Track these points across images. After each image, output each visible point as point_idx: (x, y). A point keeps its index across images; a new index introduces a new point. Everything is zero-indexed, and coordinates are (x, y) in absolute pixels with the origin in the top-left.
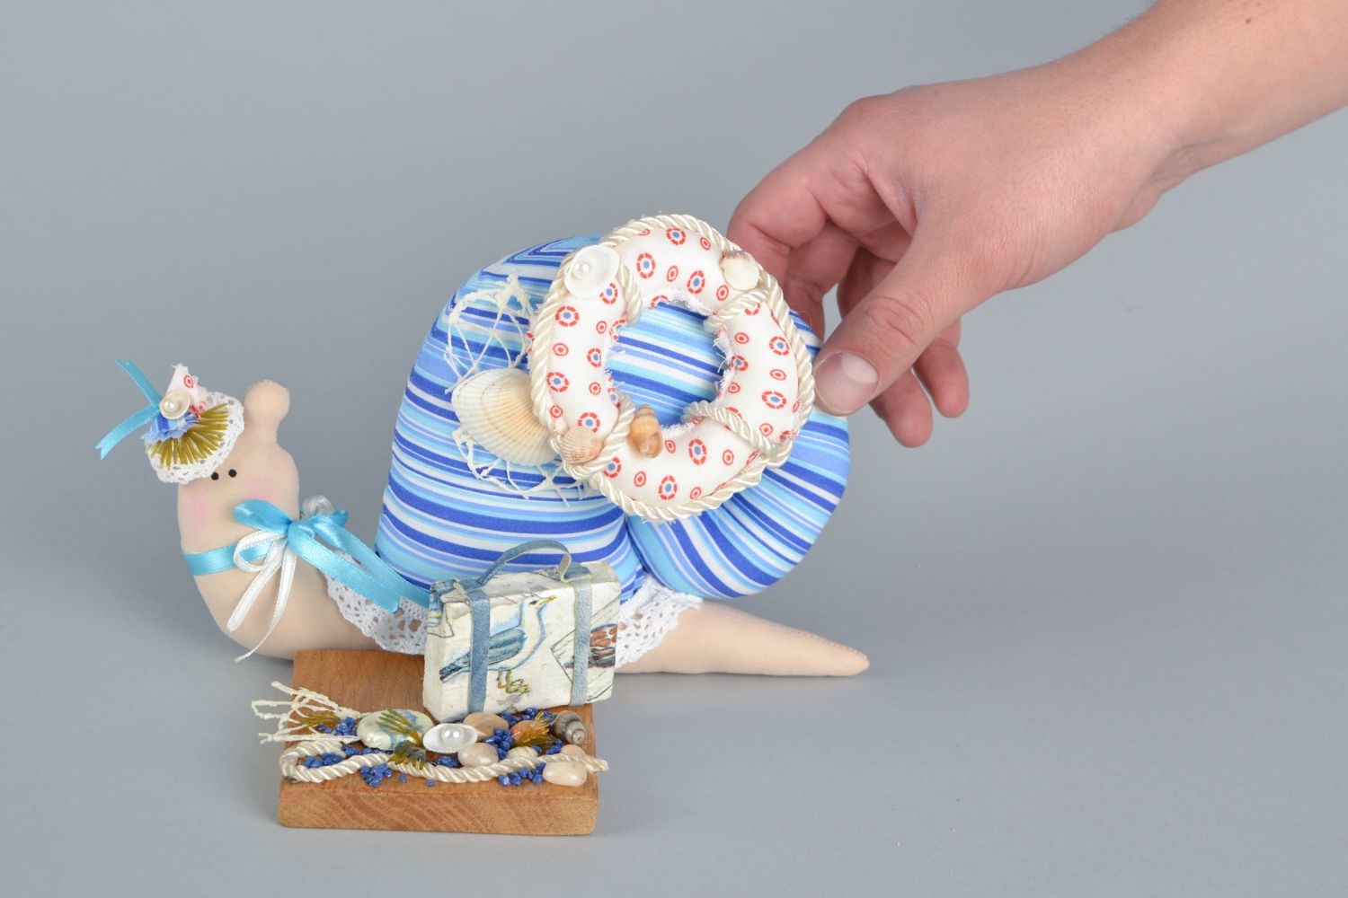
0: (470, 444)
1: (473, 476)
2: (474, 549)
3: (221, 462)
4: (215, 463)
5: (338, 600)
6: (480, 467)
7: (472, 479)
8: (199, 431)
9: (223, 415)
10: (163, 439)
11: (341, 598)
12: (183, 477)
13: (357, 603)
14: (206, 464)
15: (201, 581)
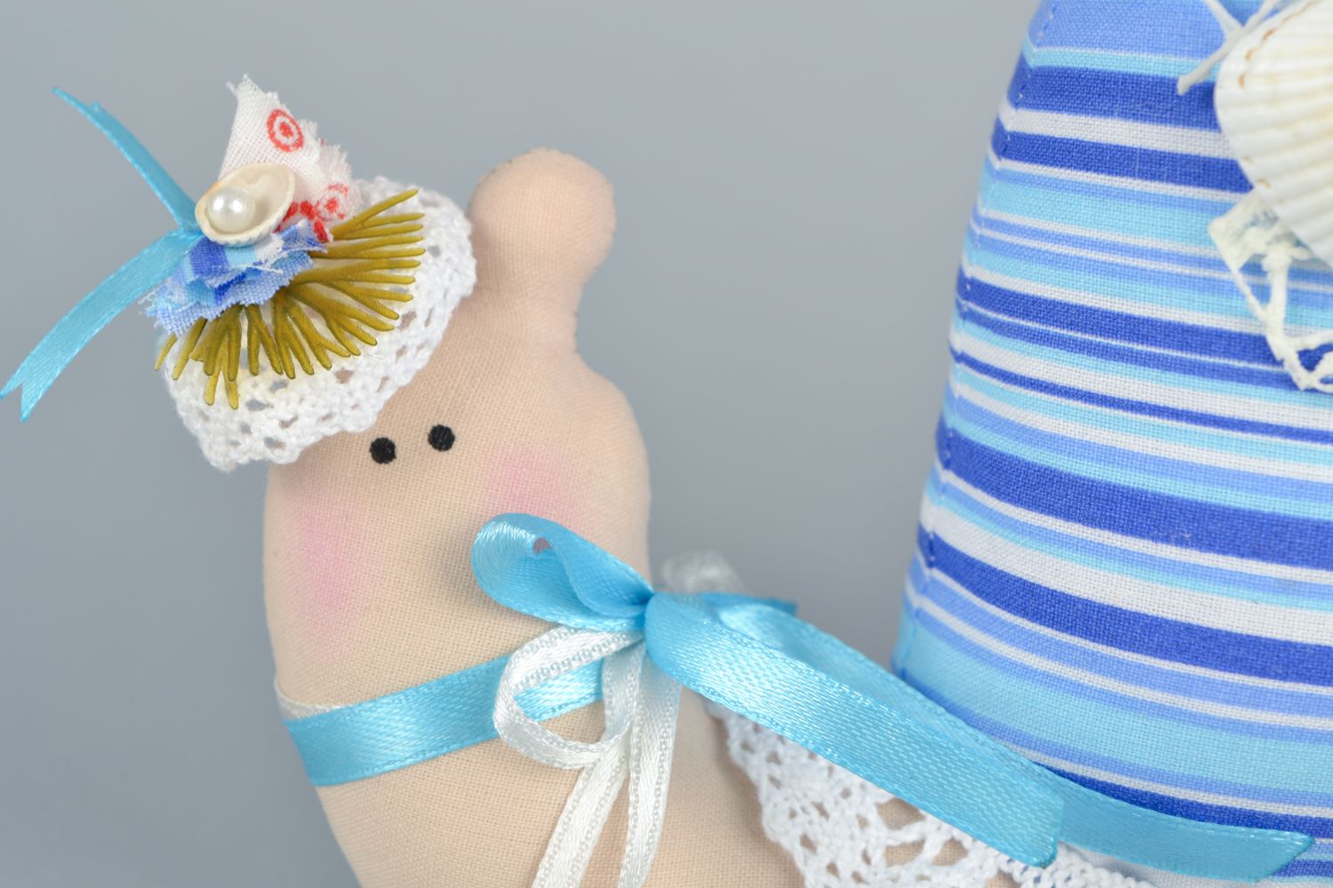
0: (1278, 260)
1: (1287, 383)
2: (1287, 645)
3: (404, 380)
4: (385, 379)
5: (798, 853)
6: (1313, 342)
7: (1282, 393)
8: (329, 281)
9: (408, 226)
10: (211, 312)
11: (807, 842)
12: (281, 435)
13: (859, 859)
14: (354, 383)
15: (338, 802)
